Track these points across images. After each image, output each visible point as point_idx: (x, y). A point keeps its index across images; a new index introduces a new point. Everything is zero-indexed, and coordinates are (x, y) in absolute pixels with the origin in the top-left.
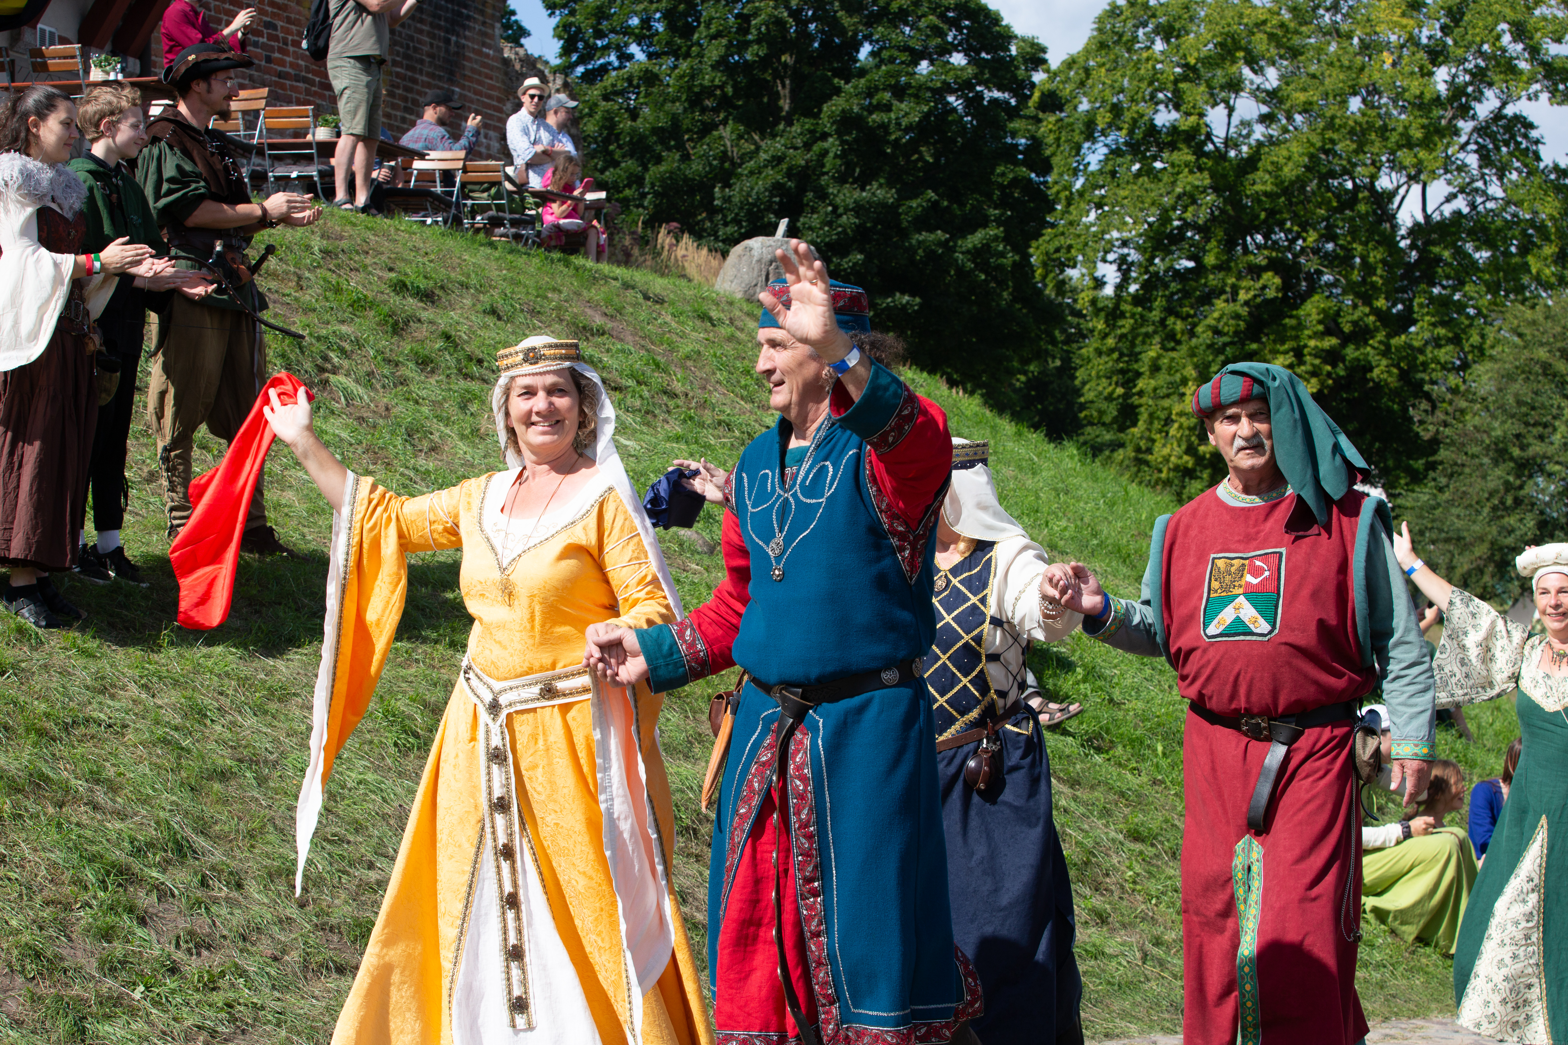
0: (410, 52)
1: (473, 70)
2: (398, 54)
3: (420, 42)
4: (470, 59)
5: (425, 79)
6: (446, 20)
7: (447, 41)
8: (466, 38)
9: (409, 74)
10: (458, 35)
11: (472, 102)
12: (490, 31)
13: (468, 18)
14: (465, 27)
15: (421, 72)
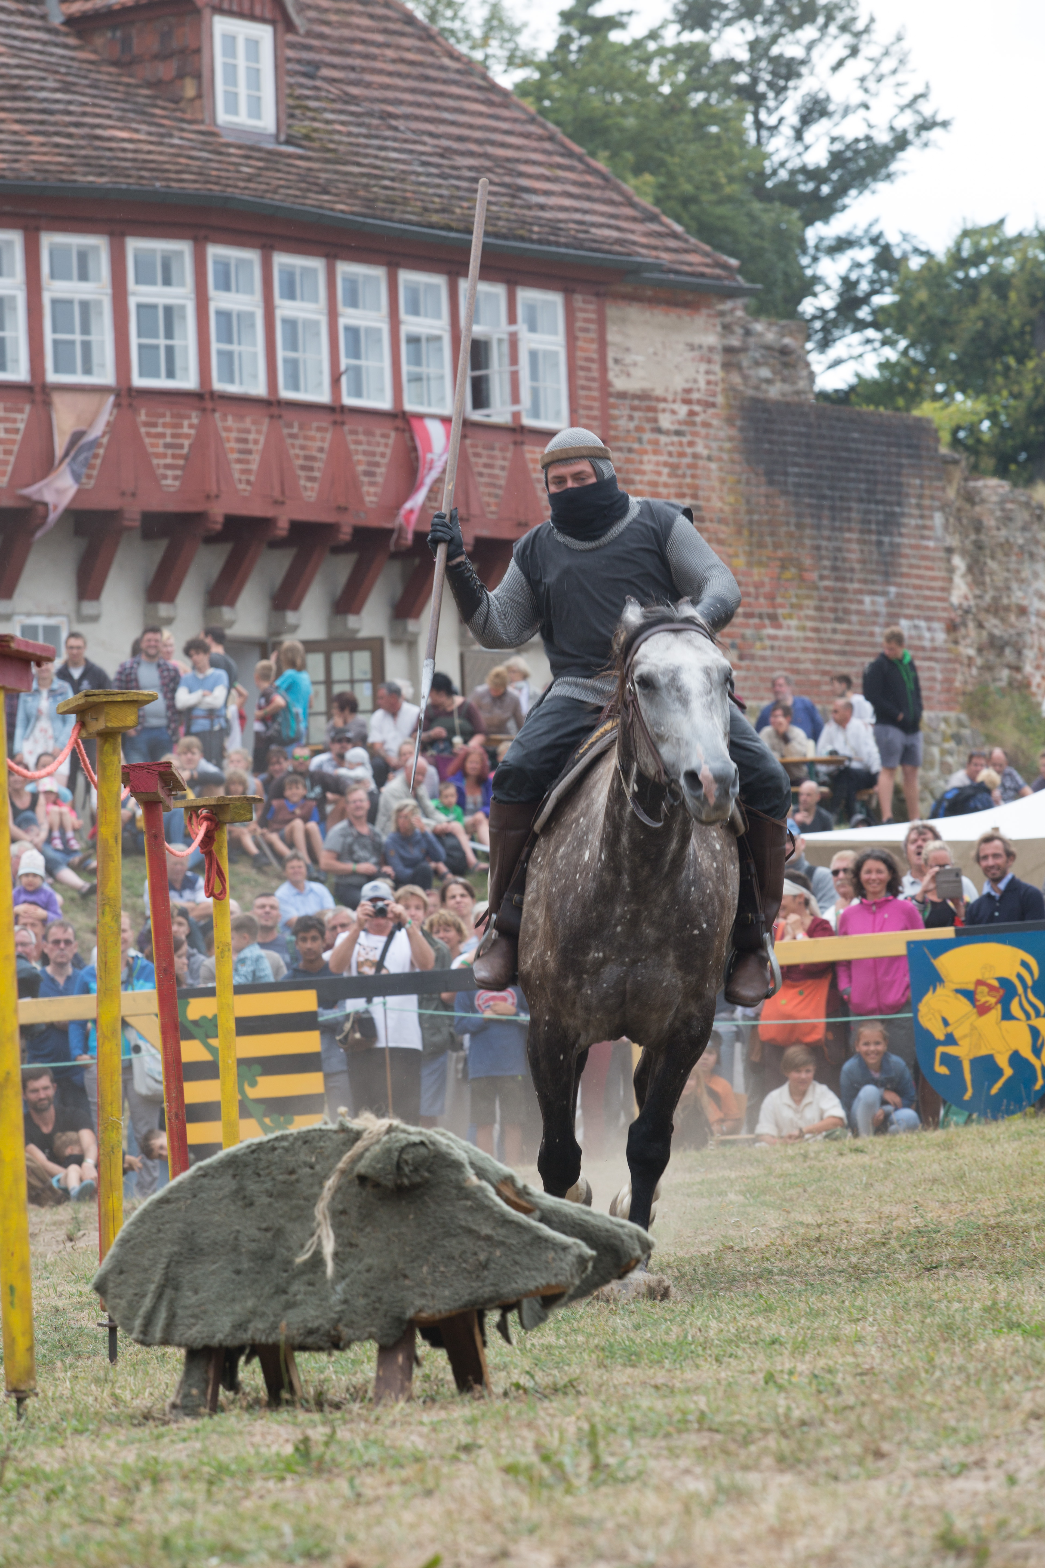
0: (839, 564)
1: (911, 566)
2: (825, 568)
3: (849, 551)
4: (907, 556)
5: (856, 586)
6: (878, 523)
7: (880, 543)
8: (901, 535)
9: (839, 584)
10: (891, 534)
11: (910, 597)
12: (928, 523)
13: (903, 515)
14: (899, 525)
15: (851, 580)
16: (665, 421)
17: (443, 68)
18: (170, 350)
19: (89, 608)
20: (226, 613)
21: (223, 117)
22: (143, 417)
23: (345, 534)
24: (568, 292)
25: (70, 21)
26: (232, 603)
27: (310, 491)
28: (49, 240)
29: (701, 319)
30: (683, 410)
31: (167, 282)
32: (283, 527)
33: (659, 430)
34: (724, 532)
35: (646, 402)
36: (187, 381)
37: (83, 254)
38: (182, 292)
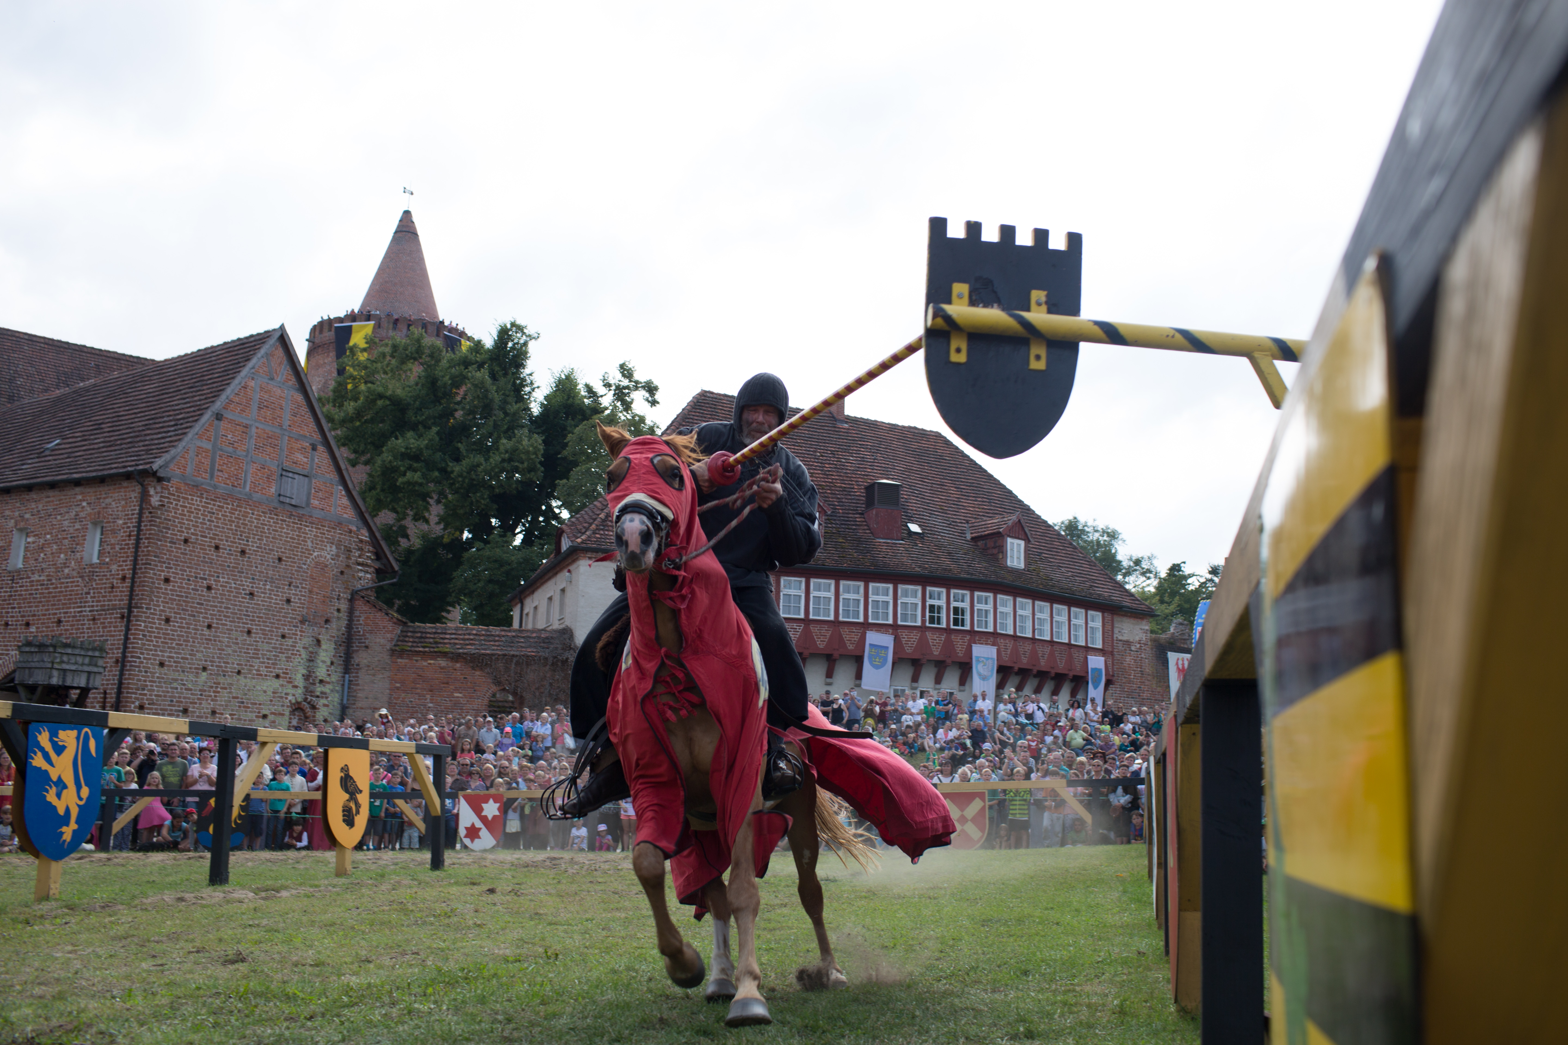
16: (1133, 648)
18: (986, 622)
19: (962, 688)
20: (1001, 691)
21: (1009, 563)
22: (977, 638)
23: (1035, 672)
24: (1103, 612)
25: (973, 538)
26: (1003, 689)
27: (1025, 660)
28: (953, 591)
29: (1144, 622)
30: (1138, 646)
31: (986, 604)
32: (1016, 669)
34: (1150, 678)
35: (1128, 643)
36: (991, 629)
37: (963, 596)
38: (990, 607)
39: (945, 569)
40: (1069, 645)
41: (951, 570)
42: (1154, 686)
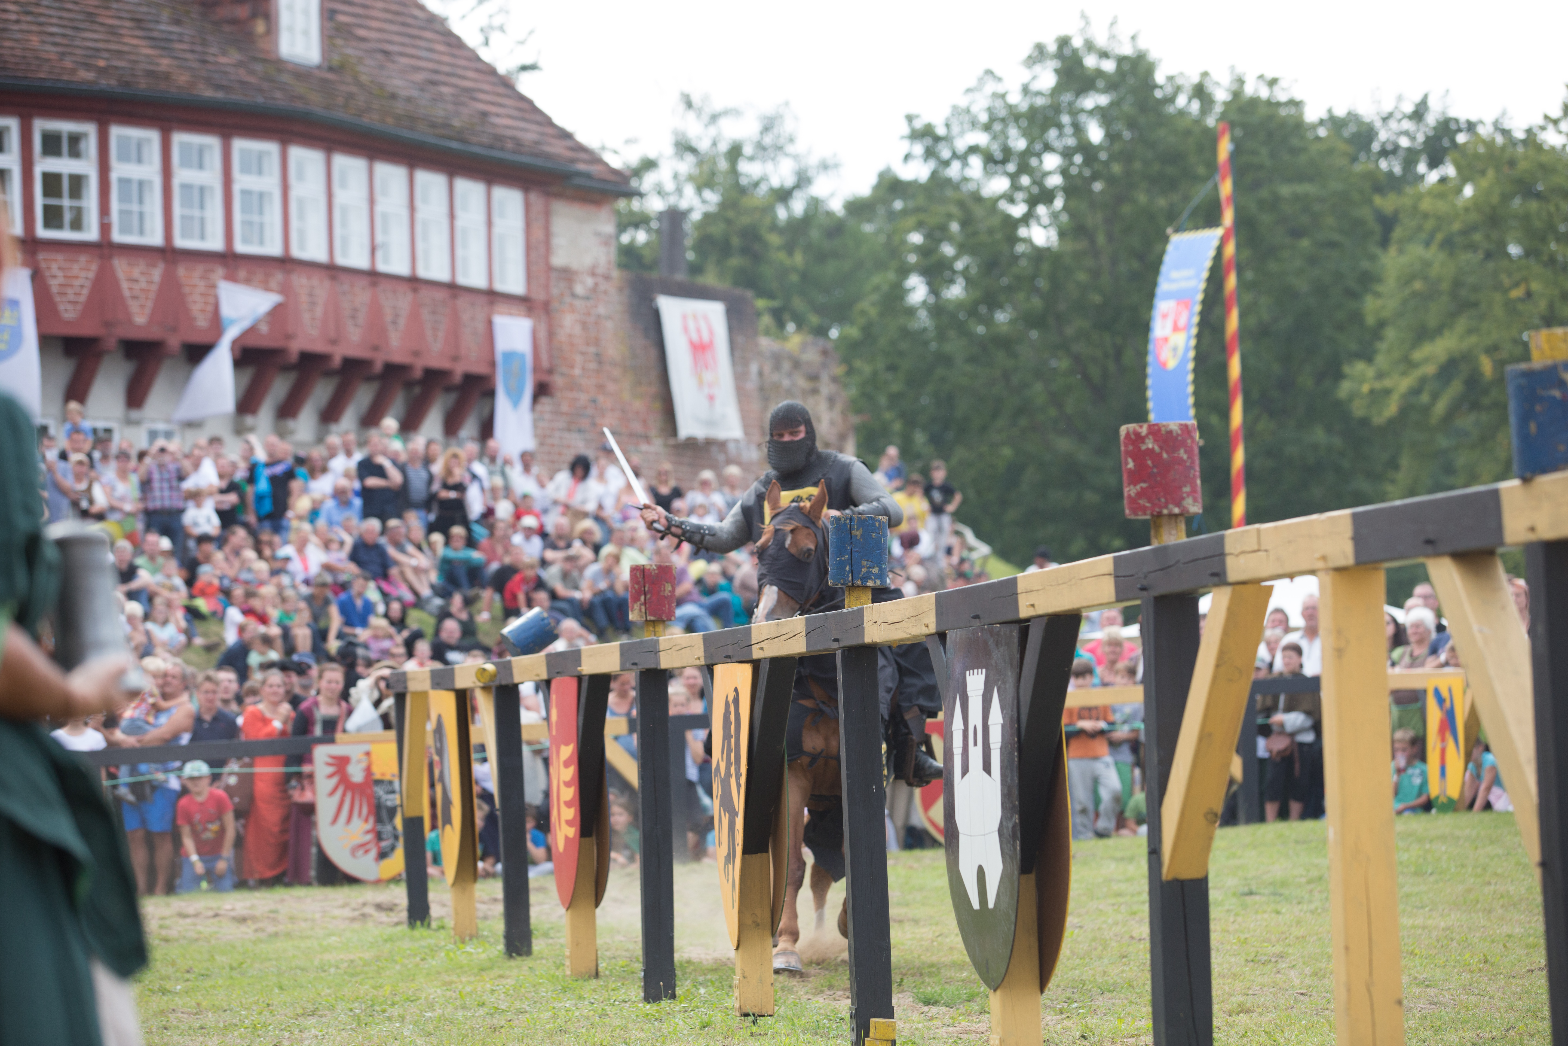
16: (579, 289)
17: (415, 17)
21: (286, 50)
23: (378, 367)
24: (525, 190)
28: (179, 138)
30: (590, 281)
31: (262, 173)
32: (337, 362)
33: (574, 295)
35: (567, 275)
36: (274, 249)
37: (201, 150)
38: (270, 182)
39: (151, 74)
40: (453, 288)
41: (167, 76)
42: (626, 396)
